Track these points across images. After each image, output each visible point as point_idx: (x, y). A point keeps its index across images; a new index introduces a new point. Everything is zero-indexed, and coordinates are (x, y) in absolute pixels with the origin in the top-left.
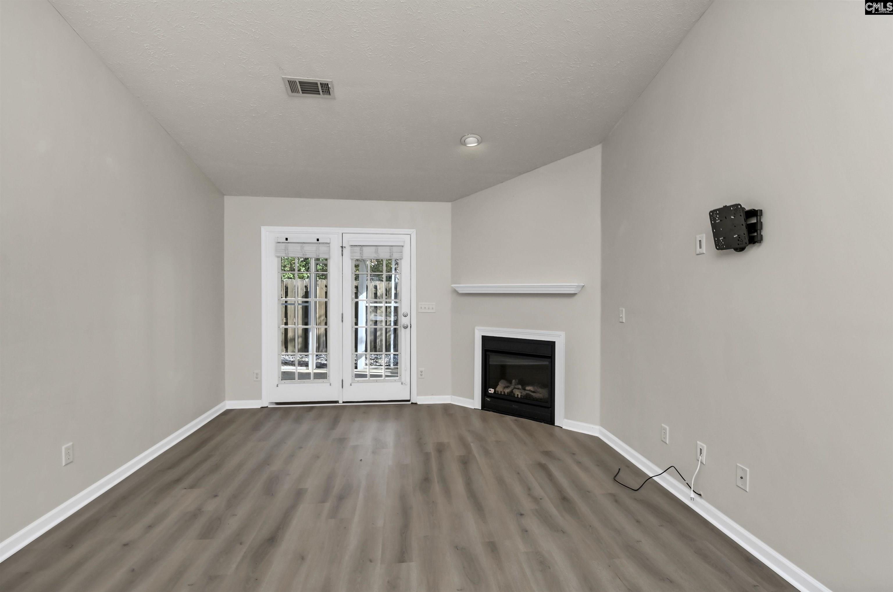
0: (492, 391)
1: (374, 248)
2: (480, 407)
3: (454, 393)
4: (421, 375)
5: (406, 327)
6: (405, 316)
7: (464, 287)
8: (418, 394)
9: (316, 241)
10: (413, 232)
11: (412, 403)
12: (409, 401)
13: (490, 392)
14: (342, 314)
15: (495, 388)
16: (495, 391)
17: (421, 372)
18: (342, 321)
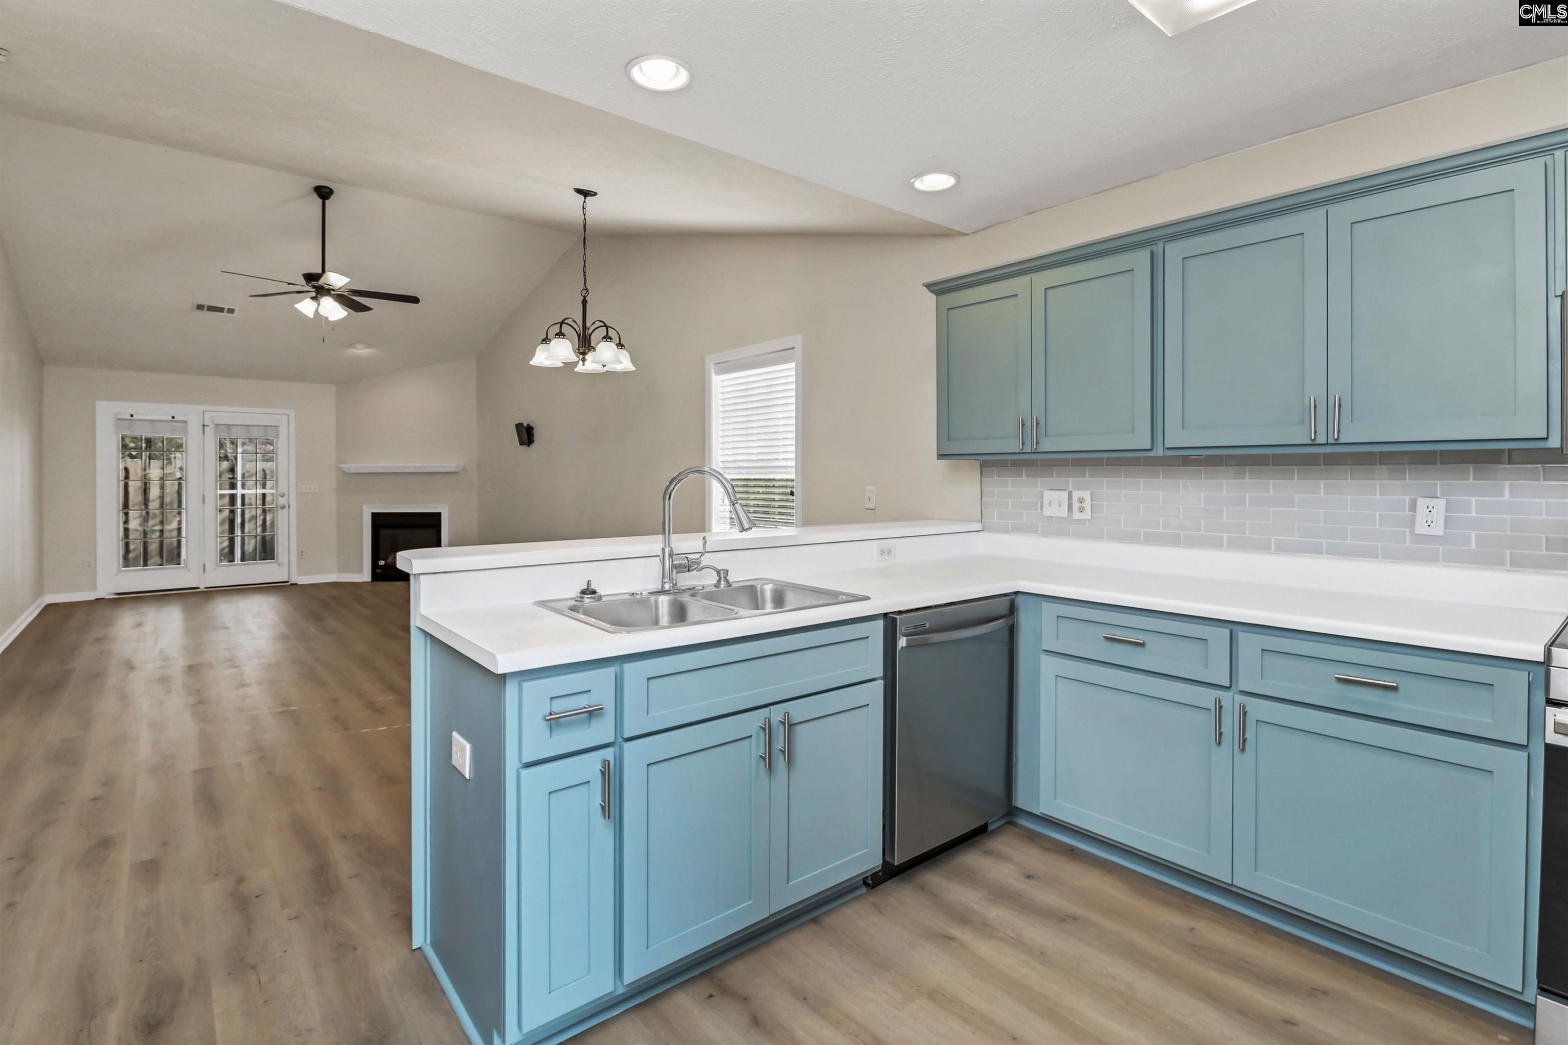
0: (382, 563)
1: (245, 427)
2: (370, 580)
3: (340, 571)
4: (302, 555)
5: (283, 508)
6: (282, 497)
7: (352, 467)
8: (299, 574)
9: (171, 419)
10: (292, 414)
11: (292, 584)
12: (287, 582)
13: (380, 564)
14: (204, 496)
15: (385, 559)
16: (386, 563)
17: (302, 552)
18: (204, 502)
